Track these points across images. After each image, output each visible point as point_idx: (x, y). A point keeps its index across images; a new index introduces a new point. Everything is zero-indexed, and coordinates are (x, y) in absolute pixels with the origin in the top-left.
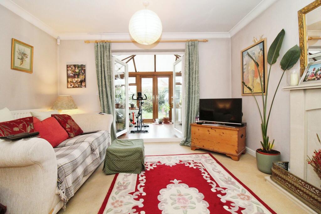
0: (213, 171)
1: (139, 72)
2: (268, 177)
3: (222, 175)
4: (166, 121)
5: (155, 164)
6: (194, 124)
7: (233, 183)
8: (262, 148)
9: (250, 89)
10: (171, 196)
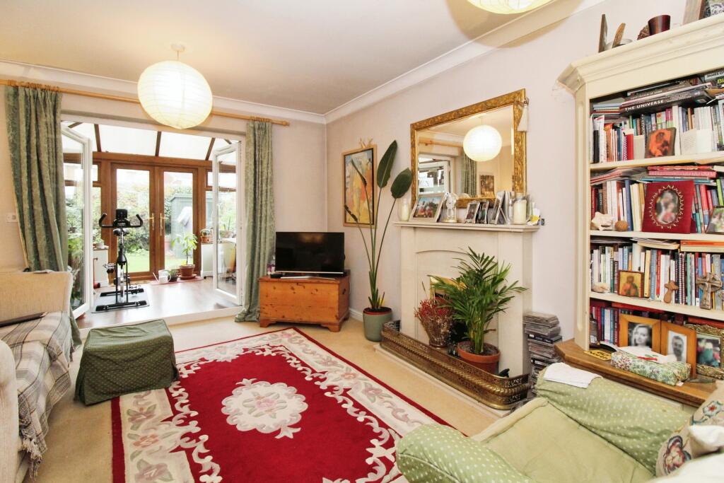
0: (303, 354)
1: (107, 152)
2: (377, 346)
3: (318, 356)
4: (187, 274)
5: (195, 365)
6: (266, 278)
7: (334, 363)
8: (370, 306)
9: (356, 219)
10: (246, 403)
